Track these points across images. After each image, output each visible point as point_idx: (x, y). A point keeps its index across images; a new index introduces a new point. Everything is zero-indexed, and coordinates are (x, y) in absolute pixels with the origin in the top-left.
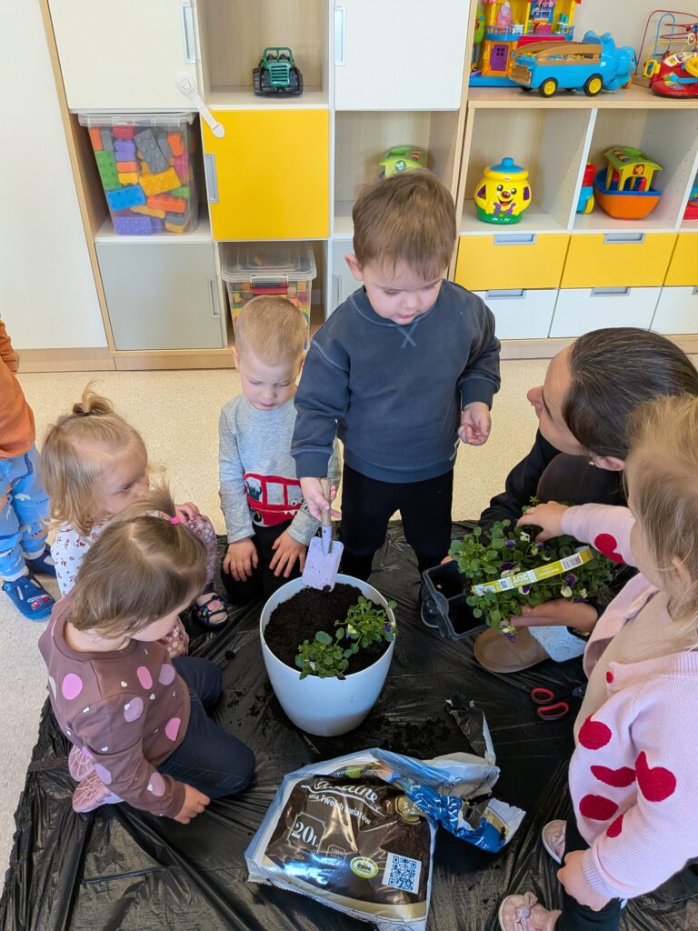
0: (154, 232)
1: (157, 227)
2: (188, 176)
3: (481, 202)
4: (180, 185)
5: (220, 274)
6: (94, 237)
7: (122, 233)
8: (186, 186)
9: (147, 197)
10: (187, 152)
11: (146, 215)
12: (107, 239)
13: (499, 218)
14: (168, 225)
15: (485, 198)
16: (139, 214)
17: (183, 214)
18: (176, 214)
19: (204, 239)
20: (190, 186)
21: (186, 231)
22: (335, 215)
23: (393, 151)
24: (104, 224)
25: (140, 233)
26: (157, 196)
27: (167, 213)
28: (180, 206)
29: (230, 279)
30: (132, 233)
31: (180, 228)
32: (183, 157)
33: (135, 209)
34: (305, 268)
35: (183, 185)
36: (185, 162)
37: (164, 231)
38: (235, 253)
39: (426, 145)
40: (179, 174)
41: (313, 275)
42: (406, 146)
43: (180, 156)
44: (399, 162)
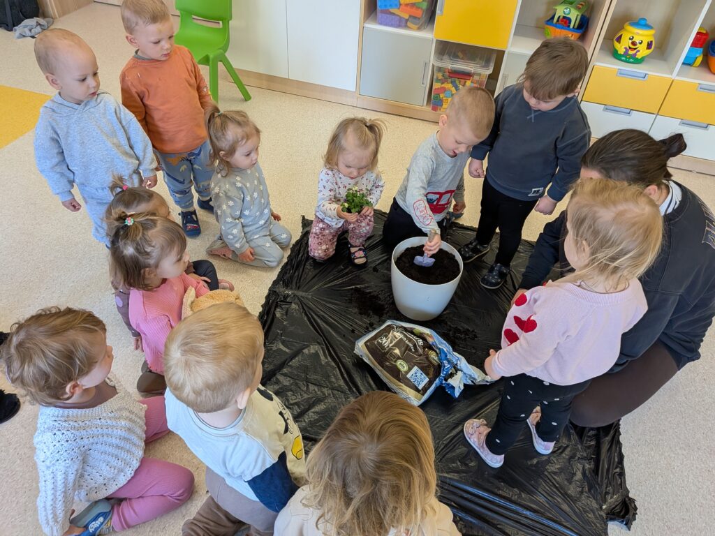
0: (399, 26)
1: (402, 23)
3: (617, 45)
5: (433, 60)
6: (364, 22)
7: (381, 24)
9: (400, 5)
11: (398, 16)
12: (371, 26)
13: (627, 58)
14: (409, 24)
15: (620, 43)
16: (394, 14)
17: (419, 19)
18: (415, 18)
19: (428, 37)
21: (419, 29)
22: (515, 34)
24: (372, 16)
25: (392, 25)
26: (407, 5)
27: (410, 16)
28: (419, 13)
29: (438, 64)
30: (386, 25)
31: (417, 26)
33: (392, 10)
34: (486, 66)
37: (406, 27)
38: (445, 49)
41: (490, 71)
44: (566, 9)
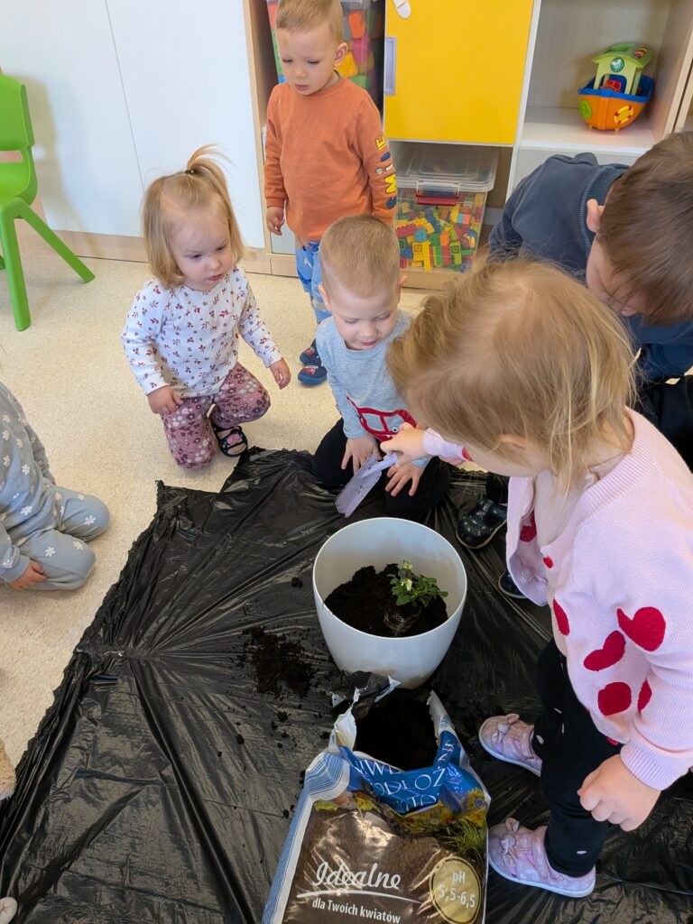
2: (368, 63)
4: (356, 72)
8: (363, 74)
10: (367, 34)
20: (368, 75)
22: (526, 120)
23: (613, 48)
32: (363, 40)
34: (483, 177)
35: (359, 74)
36: (364, 46)
39: (657, 42)
40: (357, 60)
41: (490, 186)
42: (631, 43)
43: (360, 39)
44: (616, 60)
